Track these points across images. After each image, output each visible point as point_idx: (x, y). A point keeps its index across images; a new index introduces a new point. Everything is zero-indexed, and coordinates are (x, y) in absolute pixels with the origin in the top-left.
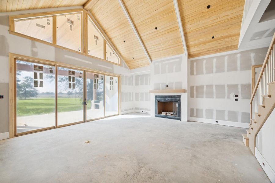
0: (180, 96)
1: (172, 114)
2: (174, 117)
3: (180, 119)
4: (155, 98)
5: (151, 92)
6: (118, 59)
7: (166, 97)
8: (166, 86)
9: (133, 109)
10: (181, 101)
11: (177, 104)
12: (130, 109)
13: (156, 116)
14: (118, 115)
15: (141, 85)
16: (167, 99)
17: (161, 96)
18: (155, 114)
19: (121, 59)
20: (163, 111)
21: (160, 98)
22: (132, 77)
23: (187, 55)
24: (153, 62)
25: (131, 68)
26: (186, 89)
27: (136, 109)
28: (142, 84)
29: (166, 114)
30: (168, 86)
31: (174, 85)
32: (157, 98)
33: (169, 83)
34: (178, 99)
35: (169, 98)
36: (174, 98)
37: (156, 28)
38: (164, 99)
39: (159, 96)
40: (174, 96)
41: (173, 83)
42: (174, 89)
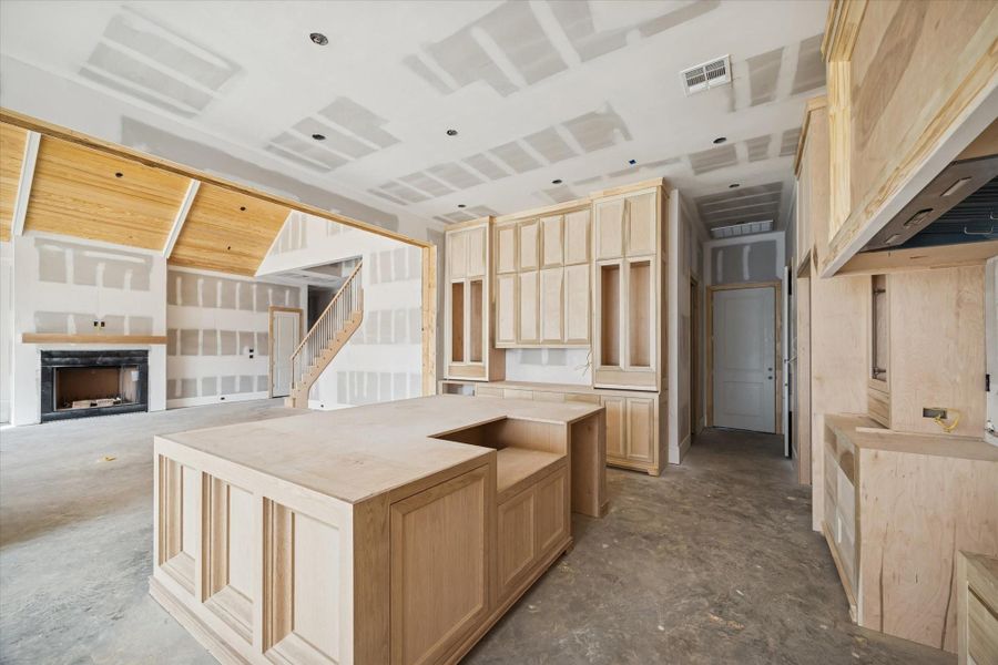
0: (146, 352)
1: (115, 402)
2: (125, 408)
3: (146, 409)
4: (43, 361)
5: (29, 338)
8: (96, 324)
11: (135, 374)
18: (43, 412)
21: (68, 359)
23: (168, 256)
26: (163, 333)
29: (93, 404)
30: (103, 324)
31: (126, 324)
32: (55, 359)
33: (106, 316)
34: (141, 358)
35: (108, 359)
36: (126, 358)
37: (119, 175)
38: (84, 360)
39: (64, 354)
40: (128, 353)
41: (123, 318)
42: (127, 333)
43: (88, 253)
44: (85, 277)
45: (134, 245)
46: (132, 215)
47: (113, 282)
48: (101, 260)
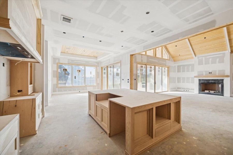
0: (223, 80)
1: (214, 92)
2: (217, 94)
3: (223, 95)
4: (199, 81)
5: (195, 77)
6: (168, 56)
7: (209, 80)
8: (209, 73)
9: (175, 88)
10: (224, 83)
11: (220, 86)
12: (174, 88)
13: (199, 93)
14: (168, 91)
15: (182, 72)
16: (210, 81)
17: (205, 79)
18: (199, 91)
19: (169, 56)
20: (207, 90)
21: (203, 81)
22: (175, 66)
23: (230, 51)
24: (197, 57)
25: (174, 61)
26: (229, 74)
27: (178, 88)
28: (184, 71)
29: (209, 92)
30: (211, 73)
31: (217, 72)
32: (201, 81)
33: (212, 71)
34: (221, 81)
35: (212, 81)
36: (217, 81)
37: (205, 38)
38: (207, 81)
39: (203, 80)
40: (217, 80)
41: (216, 71)
42: (217, 75)
43: (207, 57)
44: (207, 63)
45: (218, 52)
46: (213, 45)
47: (214, 62)
48: (210, 58)
